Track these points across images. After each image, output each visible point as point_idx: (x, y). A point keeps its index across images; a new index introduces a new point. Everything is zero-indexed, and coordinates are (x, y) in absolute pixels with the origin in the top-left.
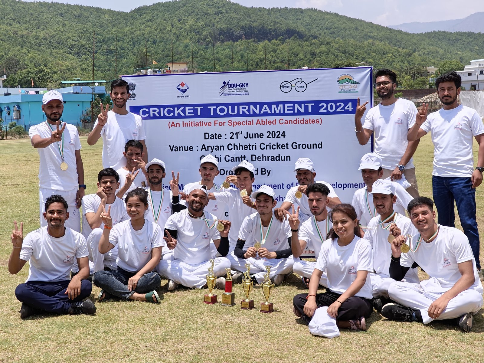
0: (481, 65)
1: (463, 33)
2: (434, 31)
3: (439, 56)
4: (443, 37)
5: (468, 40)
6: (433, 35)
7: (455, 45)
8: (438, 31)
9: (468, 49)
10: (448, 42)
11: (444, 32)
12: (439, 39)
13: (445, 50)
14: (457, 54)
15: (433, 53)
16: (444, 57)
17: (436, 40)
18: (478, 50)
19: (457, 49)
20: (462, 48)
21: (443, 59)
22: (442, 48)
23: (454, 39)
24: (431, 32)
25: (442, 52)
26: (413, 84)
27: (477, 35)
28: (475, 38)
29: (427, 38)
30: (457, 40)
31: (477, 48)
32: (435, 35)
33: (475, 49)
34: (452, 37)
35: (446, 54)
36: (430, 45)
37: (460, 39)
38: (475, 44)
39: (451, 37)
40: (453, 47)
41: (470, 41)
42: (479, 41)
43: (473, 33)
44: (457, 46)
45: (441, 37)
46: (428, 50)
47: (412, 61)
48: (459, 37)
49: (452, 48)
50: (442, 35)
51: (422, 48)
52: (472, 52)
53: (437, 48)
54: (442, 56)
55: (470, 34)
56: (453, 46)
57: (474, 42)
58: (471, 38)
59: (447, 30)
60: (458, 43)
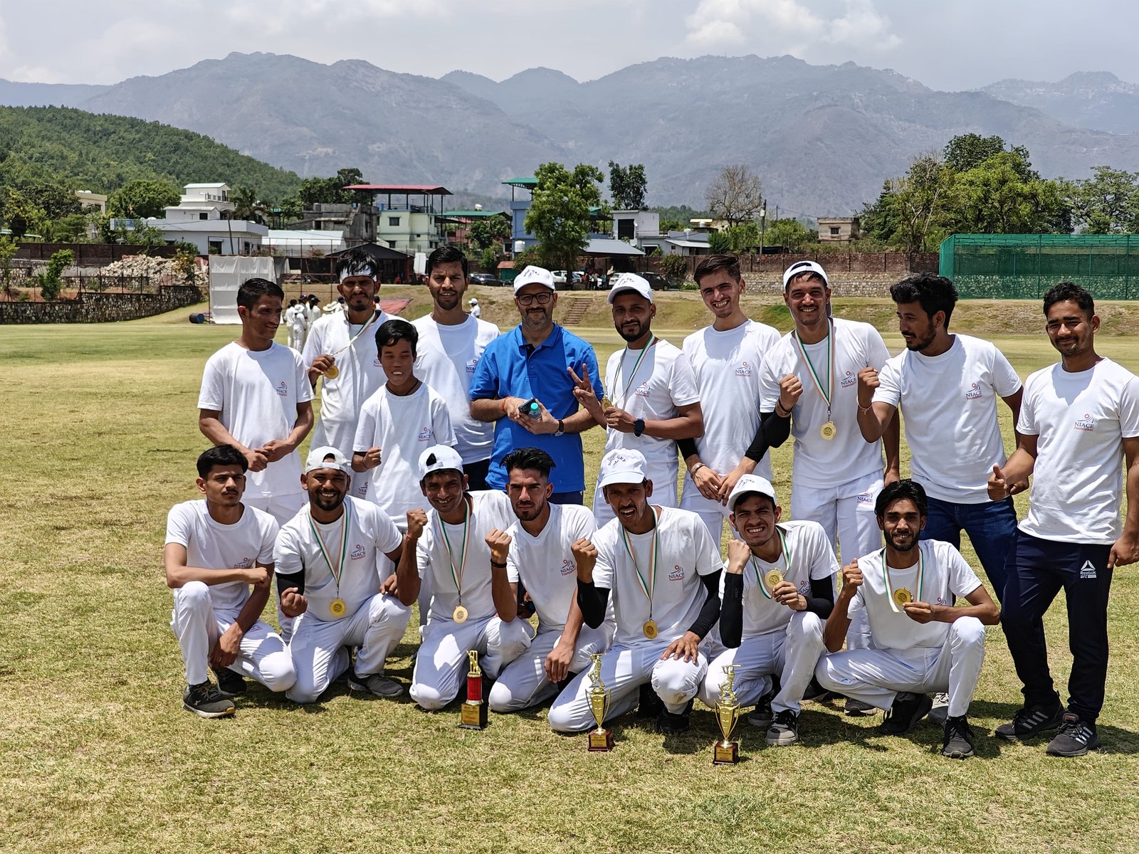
0: (212, 197)
1: (120, 118)
2: (51, 106)
3: (67, 167)
4: (74, 122)
5: (131, 137)
6: (50, 115)
7: (102, 143)
8: (60, 107)
9: (131, 158)
10: (85, 135)
11: (76, 111)
12: (65, 127)
13: (81, 154)
14: (108, 165)
15: (52, 158)
16: (81, 170)
17: (58, 128)
18: (153, 160)
19: (107, 155)
20: (117, 153)
21: (77, 174)
22: (72, 149)
23: (100, 131)
24: (45, 107)
25: (73, 157)
26: (52, 230)
27: (151, 127)
28: (145, 133)
29: (34, 122)
30: (107, 134)
31: (150, 155)
32: (54, 116)
33: (147, 159)
34: (95, 125)
35: (83, 164)
36: (43, 138)
37: (114, 132)
38: (147, 147)
39: (92, 125)
40: (98, 150)
41: (134, 139)
42: (155, 141)
43: (142, 120)
44: (106, 148)
45: (68, 121)
46: (41, 150)
47: (8, 172)
48: (112, 128)
49: (94, 152)
50: (71, 118)
51: (25, 144)
52: (141, 163)
53: (63, 148)
54: (75, 167)
55: (134, 123)
56: (98, 146)
57: (145, 143)
58: (138, 132)
59: (81, 109)
60: (107, 140)
